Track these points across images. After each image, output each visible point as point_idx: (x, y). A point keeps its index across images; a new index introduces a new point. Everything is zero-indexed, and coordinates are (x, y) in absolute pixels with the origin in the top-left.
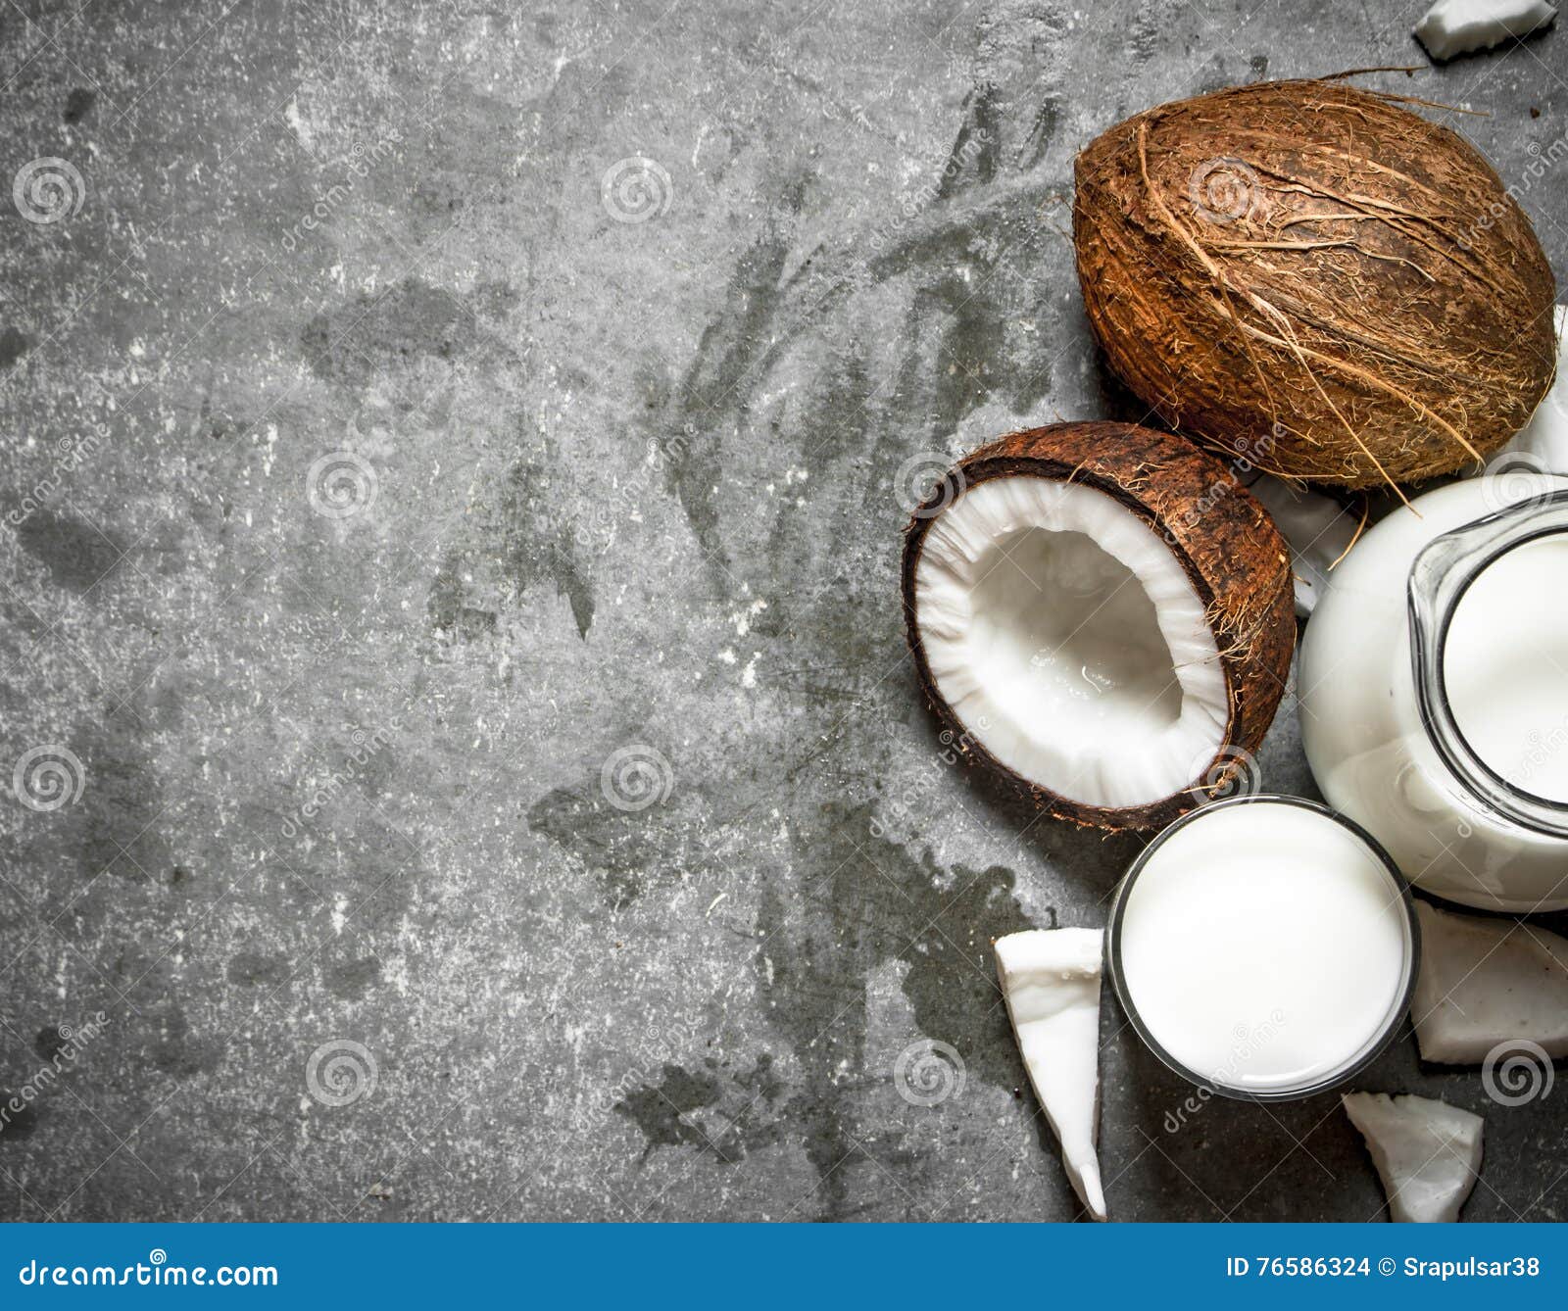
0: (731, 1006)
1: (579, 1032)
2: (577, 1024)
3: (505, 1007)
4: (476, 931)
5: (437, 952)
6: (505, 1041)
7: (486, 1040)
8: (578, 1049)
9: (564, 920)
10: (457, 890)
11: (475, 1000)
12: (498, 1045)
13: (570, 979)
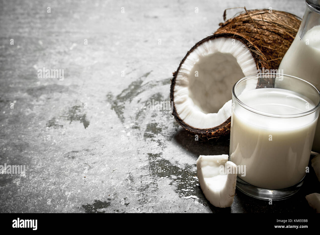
0: (117, 188)
1: (70, 193)
2: (69, 192)
3: (48, 188)
4: (43, 174)
5: (30, 178)
6: (46, 195)
7: (40, 194)
8: (68, 196)
9: (70, 173)
10: (40, 167)
11: (39, 187)
12: (44, 195)
13: (69, 183)
